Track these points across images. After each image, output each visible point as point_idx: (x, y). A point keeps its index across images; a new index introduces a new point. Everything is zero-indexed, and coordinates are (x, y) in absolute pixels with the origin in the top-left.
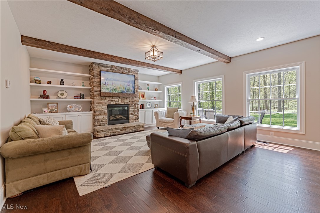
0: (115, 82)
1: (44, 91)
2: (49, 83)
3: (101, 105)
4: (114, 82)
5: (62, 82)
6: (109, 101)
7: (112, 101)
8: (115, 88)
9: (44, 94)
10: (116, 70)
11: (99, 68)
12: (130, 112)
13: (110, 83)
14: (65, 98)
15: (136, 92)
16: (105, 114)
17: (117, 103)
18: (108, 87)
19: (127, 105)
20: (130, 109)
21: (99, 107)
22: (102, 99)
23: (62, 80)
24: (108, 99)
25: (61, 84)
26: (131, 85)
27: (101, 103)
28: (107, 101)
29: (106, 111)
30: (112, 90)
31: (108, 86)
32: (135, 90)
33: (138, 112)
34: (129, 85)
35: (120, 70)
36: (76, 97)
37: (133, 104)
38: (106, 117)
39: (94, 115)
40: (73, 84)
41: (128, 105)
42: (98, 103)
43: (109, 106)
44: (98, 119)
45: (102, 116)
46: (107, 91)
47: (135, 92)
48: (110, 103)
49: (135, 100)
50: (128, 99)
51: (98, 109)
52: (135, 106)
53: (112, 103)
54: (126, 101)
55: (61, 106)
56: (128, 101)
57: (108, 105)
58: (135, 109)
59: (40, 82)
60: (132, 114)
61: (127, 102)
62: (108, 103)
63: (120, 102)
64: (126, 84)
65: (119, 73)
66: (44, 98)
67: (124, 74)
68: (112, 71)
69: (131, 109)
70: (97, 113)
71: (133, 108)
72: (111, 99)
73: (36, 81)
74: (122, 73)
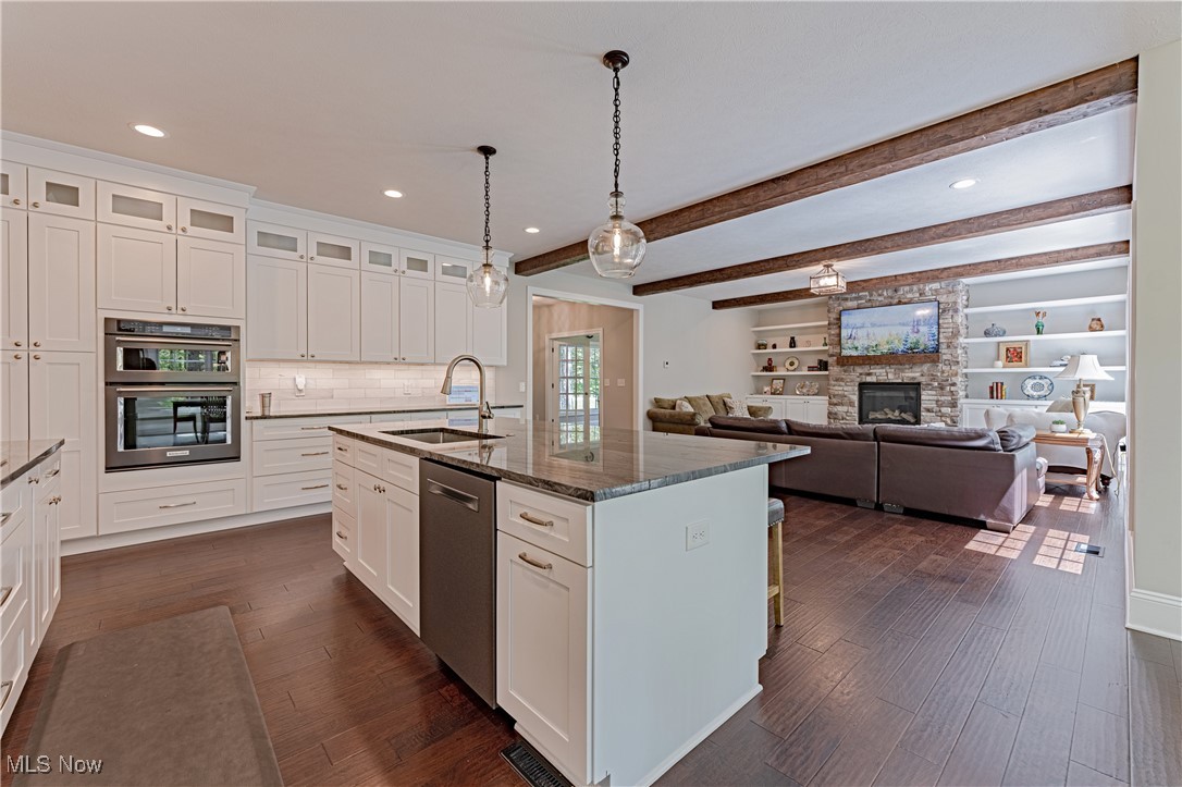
0: (877, 330)
1: (770, 359)
2: (774, 347)
3: (843, 384)
4: (871, 330)
5: (793, 344)
6: (861, 374)
7: (869, 374)
8: (874, 344)
9: (770, 365)
10: (880, 299)
11: (839, 305)
12: (923, 406)
13: (861, 333)
14: (794, 370)
15: (948, 347)
16: (851, 404)
17: (882, 379)
18: (856, 344)
19: (916, 386)
20: (923, 397)
21: (836, 388)
22: (845, 371)
23: (793, 338)
24: (859, 370)
25: (791, 347)
26: (923, 329)
27: (842, 380)
28: (857, 374)
29: (855, 398)
30: (867, 349)
31: (855, 342)
32: (941, 341)
33: (954, 405)
34: (918, 331)
35: (892, 298)
36: (811, 369)
37: (936, 384)
38: (855, 411)
39: (830, 404)
40: (809, 343)
41: (919, 384)
42: (837, 380)
43: (863, 386)
44: (836, 414)
45: (845, 409)
46: (854, 353)
47: (943, 346)
48: (864, 380)
49: (943, 372)
50: (917, 369)
51: (836, 393)
52: (942, 389)
53: (869, 379)
54: (909, 374)
55: (790, 384)
56: (918, 374)
57: (860, 384)
58: (943, 398)
59: (765, 346)
60: (928, 410)
61: (914, 378)
62: (859, 380)
63: (892, 378)
64: (908, 329)
65: (891, 305)
66: (767, 371)
67: (905, 303)
68: (869, 304)
69: (928, 398)
70: (835, 401)
71: (934, 393)
72: (866, 369)
73: (759, 346)
74: (899, 303)
